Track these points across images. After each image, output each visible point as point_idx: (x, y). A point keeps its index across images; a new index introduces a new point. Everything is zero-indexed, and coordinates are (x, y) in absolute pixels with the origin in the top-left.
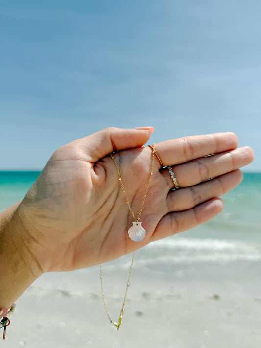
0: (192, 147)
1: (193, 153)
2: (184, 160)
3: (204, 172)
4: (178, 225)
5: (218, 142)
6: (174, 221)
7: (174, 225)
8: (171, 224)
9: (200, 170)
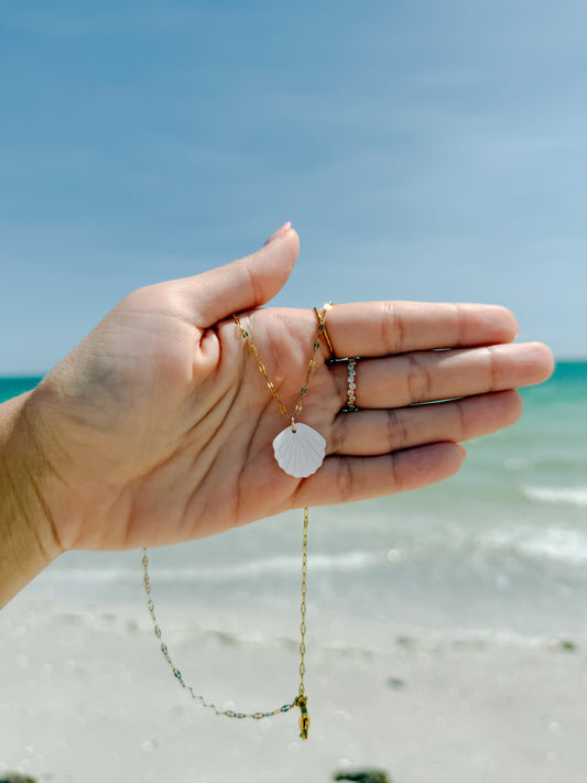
0: (401, 325)
1: (402, 336)
2: (380, 349)
3: (420, 382)
4: (351, 482)
5: (464, 323)
6: (345, 471)
7: (343, 481)
8: (338, 475)
9: (409, 377)
